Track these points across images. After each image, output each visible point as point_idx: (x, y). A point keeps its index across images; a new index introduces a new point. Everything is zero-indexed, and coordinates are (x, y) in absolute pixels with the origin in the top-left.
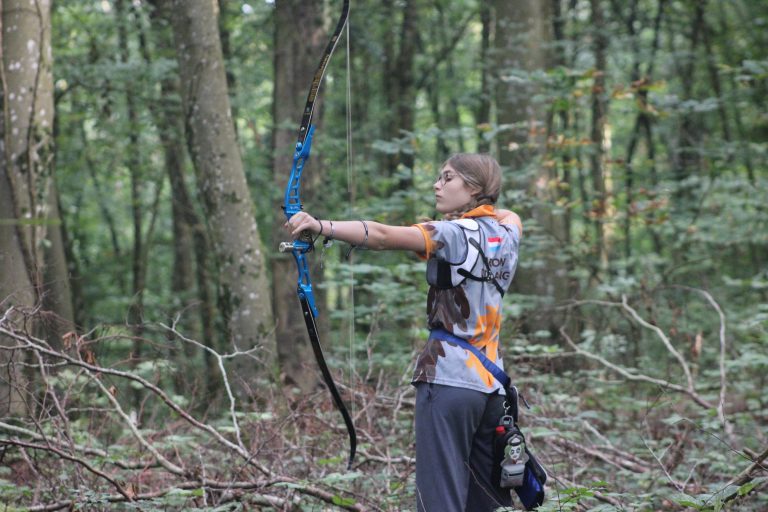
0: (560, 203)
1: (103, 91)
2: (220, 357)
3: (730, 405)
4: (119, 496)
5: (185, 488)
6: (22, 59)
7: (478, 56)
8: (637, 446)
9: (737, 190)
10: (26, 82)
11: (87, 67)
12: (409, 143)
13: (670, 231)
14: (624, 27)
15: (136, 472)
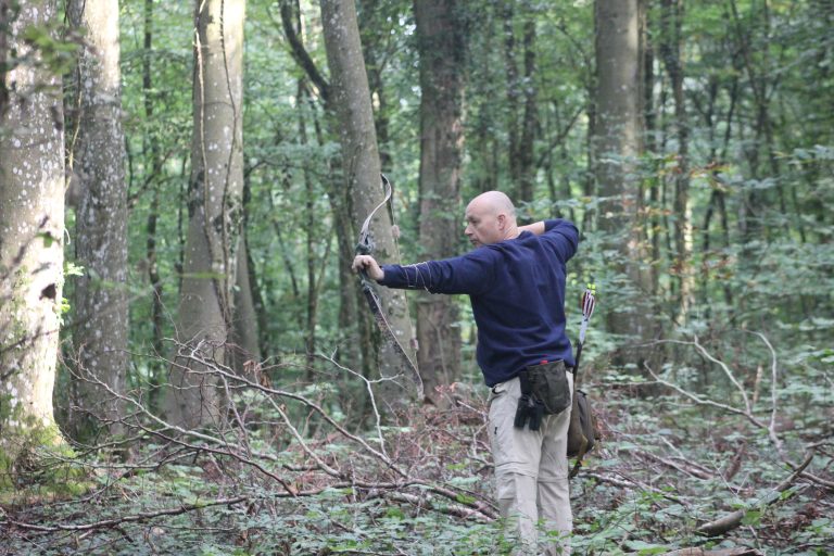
0: (646, 261)
1: (284, 167)
2: (368, 382)
3: (780, 424)
4: (287, 493)
5: (338, 487)
6: (219, 142)
7: (585, 142)
8: (704, 457)
9: (790, 252)
10: (221, 160)
11: (271, 148)
12: (525, 211)
13: (735, 284)
14: (703, 120)
15: (302, 473)
